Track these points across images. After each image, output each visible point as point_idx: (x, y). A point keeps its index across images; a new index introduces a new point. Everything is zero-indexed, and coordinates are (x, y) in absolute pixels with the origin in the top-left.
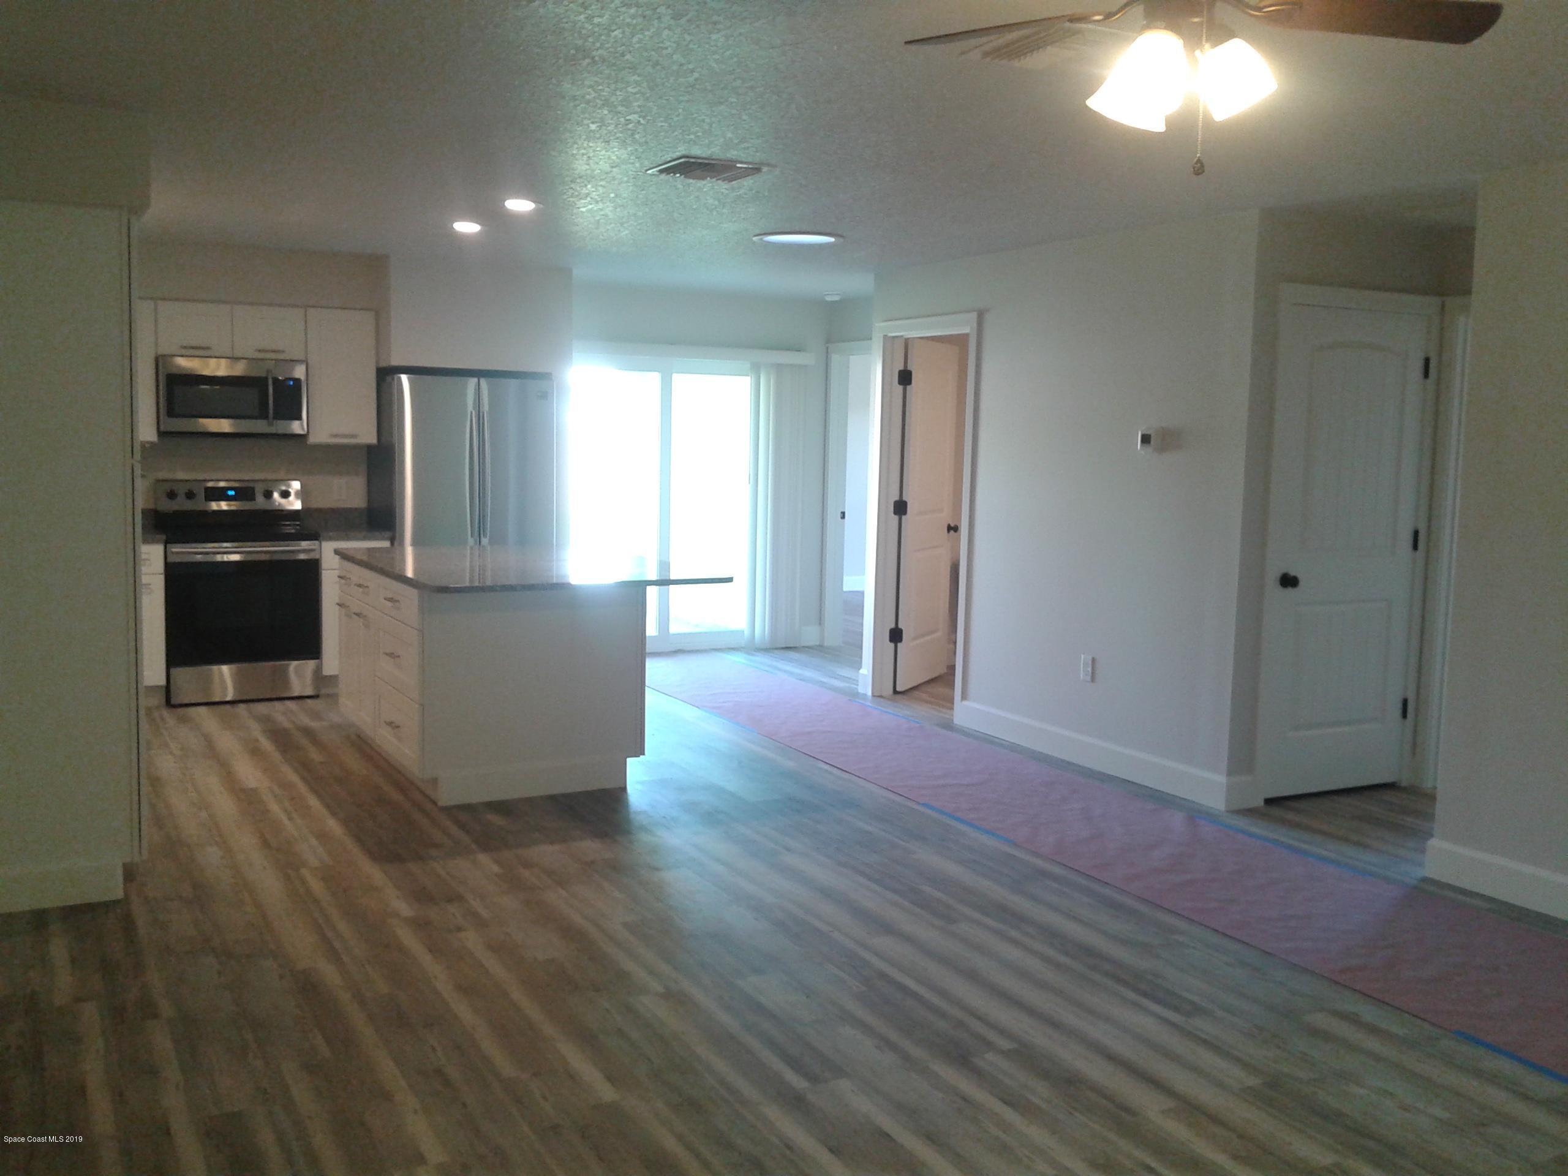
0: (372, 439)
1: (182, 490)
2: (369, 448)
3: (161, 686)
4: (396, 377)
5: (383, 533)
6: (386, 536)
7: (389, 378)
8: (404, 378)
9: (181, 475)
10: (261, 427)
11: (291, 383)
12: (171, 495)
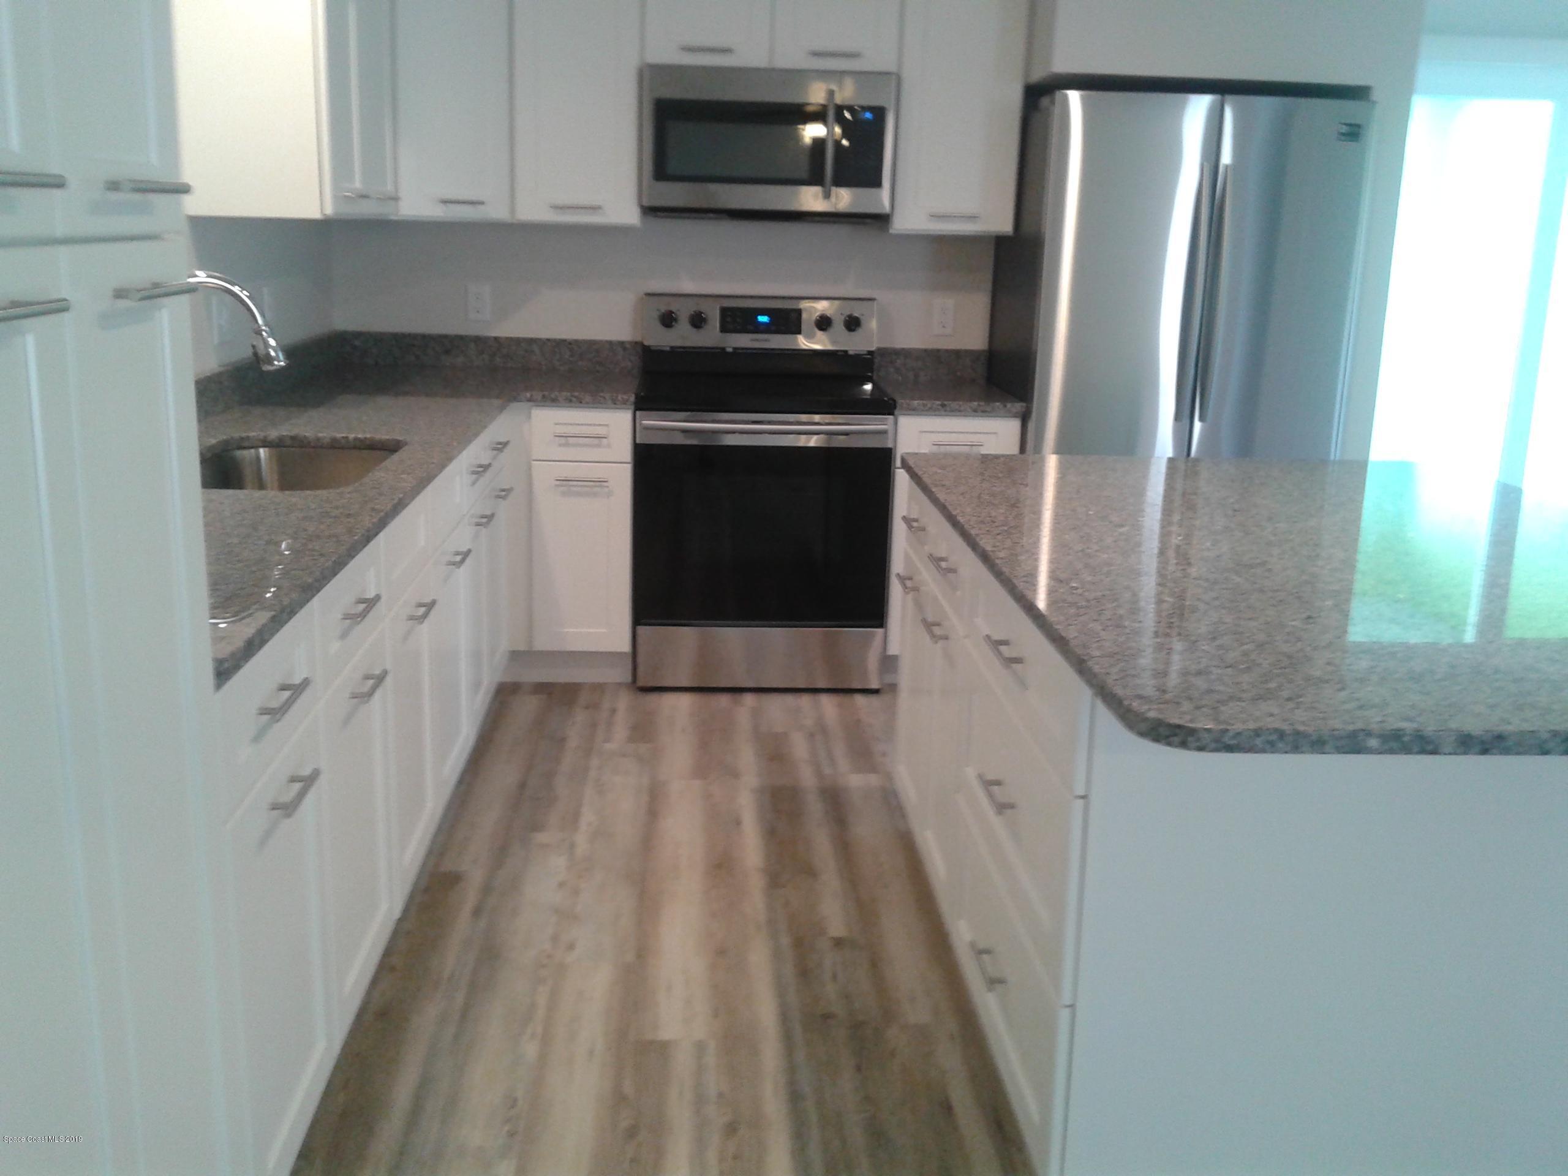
0: (1004, 225)
1: (684, 311)
2: (1000, 241)
3: (625, 653)
4: (1058, 94)
5: (1009, 405)
6: (1014, 410)
7: (1045, 101)
8: (1074, 97)
9: (688, 286)
10: (811, 199)
11: (868, 115)
12: (668, 320)
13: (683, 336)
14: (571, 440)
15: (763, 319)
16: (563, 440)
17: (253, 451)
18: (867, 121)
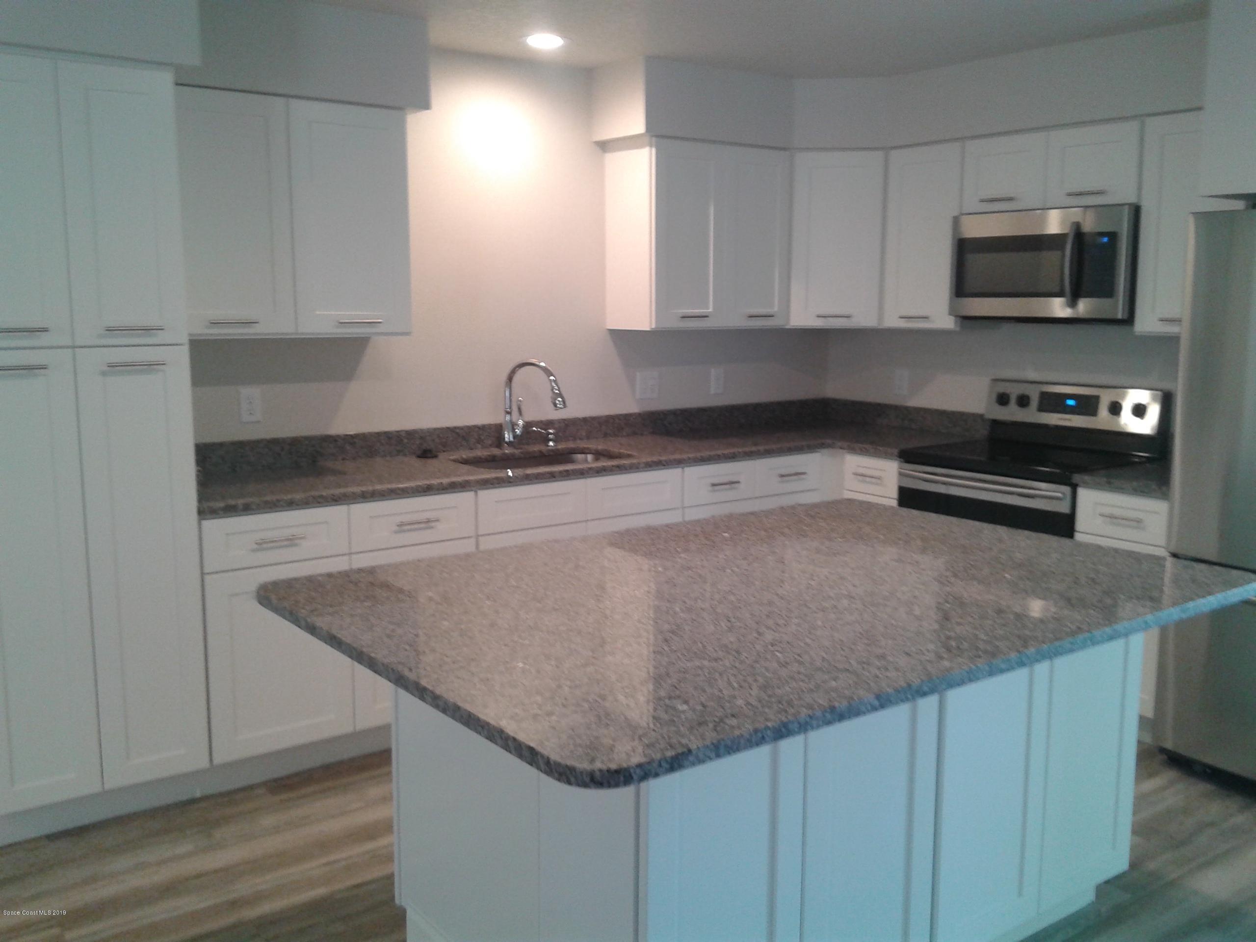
1: (1016, 393)
10: (1058, 308)
11: (1105, 240)
12: (1003, 400)
13: (1012, 413)
14: (868, 479)
15: (1071, 402)
16: (861, 478)
17: (583, 456)
18: (1104, 244)
